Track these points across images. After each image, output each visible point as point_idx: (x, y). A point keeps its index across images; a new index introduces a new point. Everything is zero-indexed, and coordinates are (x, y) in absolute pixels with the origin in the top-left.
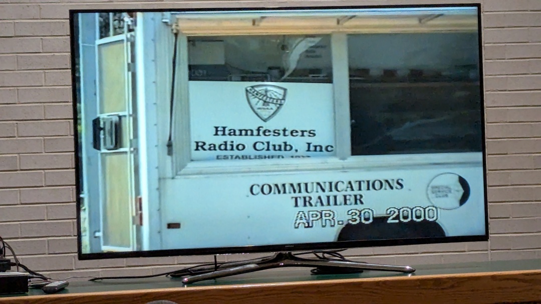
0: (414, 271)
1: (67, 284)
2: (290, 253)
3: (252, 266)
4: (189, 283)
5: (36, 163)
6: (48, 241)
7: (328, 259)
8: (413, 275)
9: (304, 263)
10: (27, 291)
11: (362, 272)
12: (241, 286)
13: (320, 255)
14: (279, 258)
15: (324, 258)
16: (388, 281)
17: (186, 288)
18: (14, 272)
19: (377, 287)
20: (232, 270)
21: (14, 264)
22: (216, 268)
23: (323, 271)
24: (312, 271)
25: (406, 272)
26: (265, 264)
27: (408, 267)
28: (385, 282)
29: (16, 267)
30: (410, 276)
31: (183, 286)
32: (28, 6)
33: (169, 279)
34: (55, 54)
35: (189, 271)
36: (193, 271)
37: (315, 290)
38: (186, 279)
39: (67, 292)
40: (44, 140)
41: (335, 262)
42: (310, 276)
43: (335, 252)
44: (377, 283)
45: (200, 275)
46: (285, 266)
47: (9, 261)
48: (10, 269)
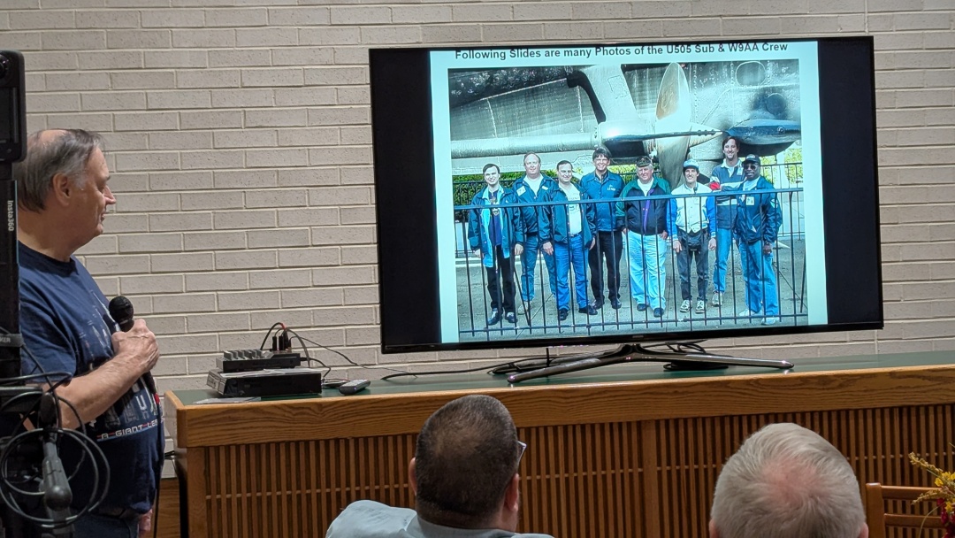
0: (791, 367)
1: (368, 383)
2: (638, 346)
3: (593, 361)
4: (517, 382)
5: (331, 238)
6: (346, 330)
7: (685, 353)
8: (792, 371)
9: (655, 357)
10: (321, 392)
11: (727, 367)
12: (580, 386)
13: (675, 347)
14: (626, 351)
15: (680, 351)
16: (761, 379)
17: (513, 388)
18: (303, 369)
19: (747, 387)
20: (568, 365)
21: (304, 359)
22: (548, 364)
23: (680, 367)
24: (665, 367)
25: (782, 368)
26: (608, 359)
27: (784, 362)
28: (757, 381)
29: (306, 362)
30: (786, 373)
31: (509, 386)
32: (320, 49)
33: (491, 377)
34: (353, 107)
35: (514, 367)
36: (520, 366)
37: (671, 390)
38: (512, 377)
39: (368, 392)
40: (340, 209)
41: (692, 355)
42: (663, 373)
43: (692, 344)
44: (748, 382)
45: (530, 372)
46: (631, 361)
47: (298, 355)
48: (299, 364)
